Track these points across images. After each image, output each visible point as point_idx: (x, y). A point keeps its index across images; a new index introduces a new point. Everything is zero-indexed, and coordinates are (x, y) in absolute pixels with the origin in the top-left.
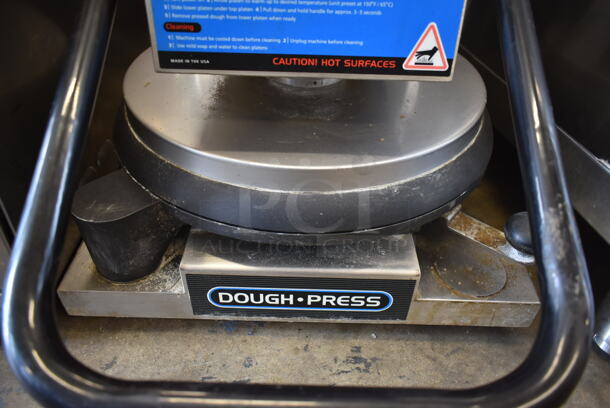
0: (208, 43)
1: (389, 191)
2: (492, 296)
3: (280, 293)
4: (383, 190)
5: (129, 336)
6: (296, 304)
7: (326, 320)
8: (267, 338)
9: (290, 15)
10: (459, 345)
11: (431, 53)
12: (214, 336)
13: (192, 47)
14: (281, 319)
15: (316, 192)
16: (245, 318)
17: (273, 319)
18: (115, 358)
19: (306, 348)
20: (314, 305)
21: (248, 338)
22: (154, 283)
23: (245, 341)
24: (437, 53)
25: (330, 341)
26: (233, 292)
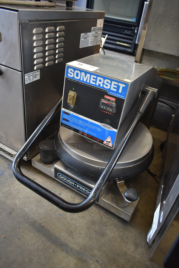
0: (69, 124)
1: (99, 168)
2: (119, 207)
3: (72, 181)
4: (97, 167)
5: (41, 176)
6: (74, 185)
7: (81, 193)
8: (68, 191)
9: (84, 125)
10: (111, 217)
11: (109, 142)
12: (57, 185)
13: (66, 124)
14: (71, 188)
15: (82, 161)
16: (64, 184)
17: (70, 187)
18: (36, 179)
19: (74, 198)
20: (78, 188)
21: (64, 189)
22: (49, 167)
23: (63, 189)
24: (110, 143)
25: (81, 200)
26: (63, 176)
